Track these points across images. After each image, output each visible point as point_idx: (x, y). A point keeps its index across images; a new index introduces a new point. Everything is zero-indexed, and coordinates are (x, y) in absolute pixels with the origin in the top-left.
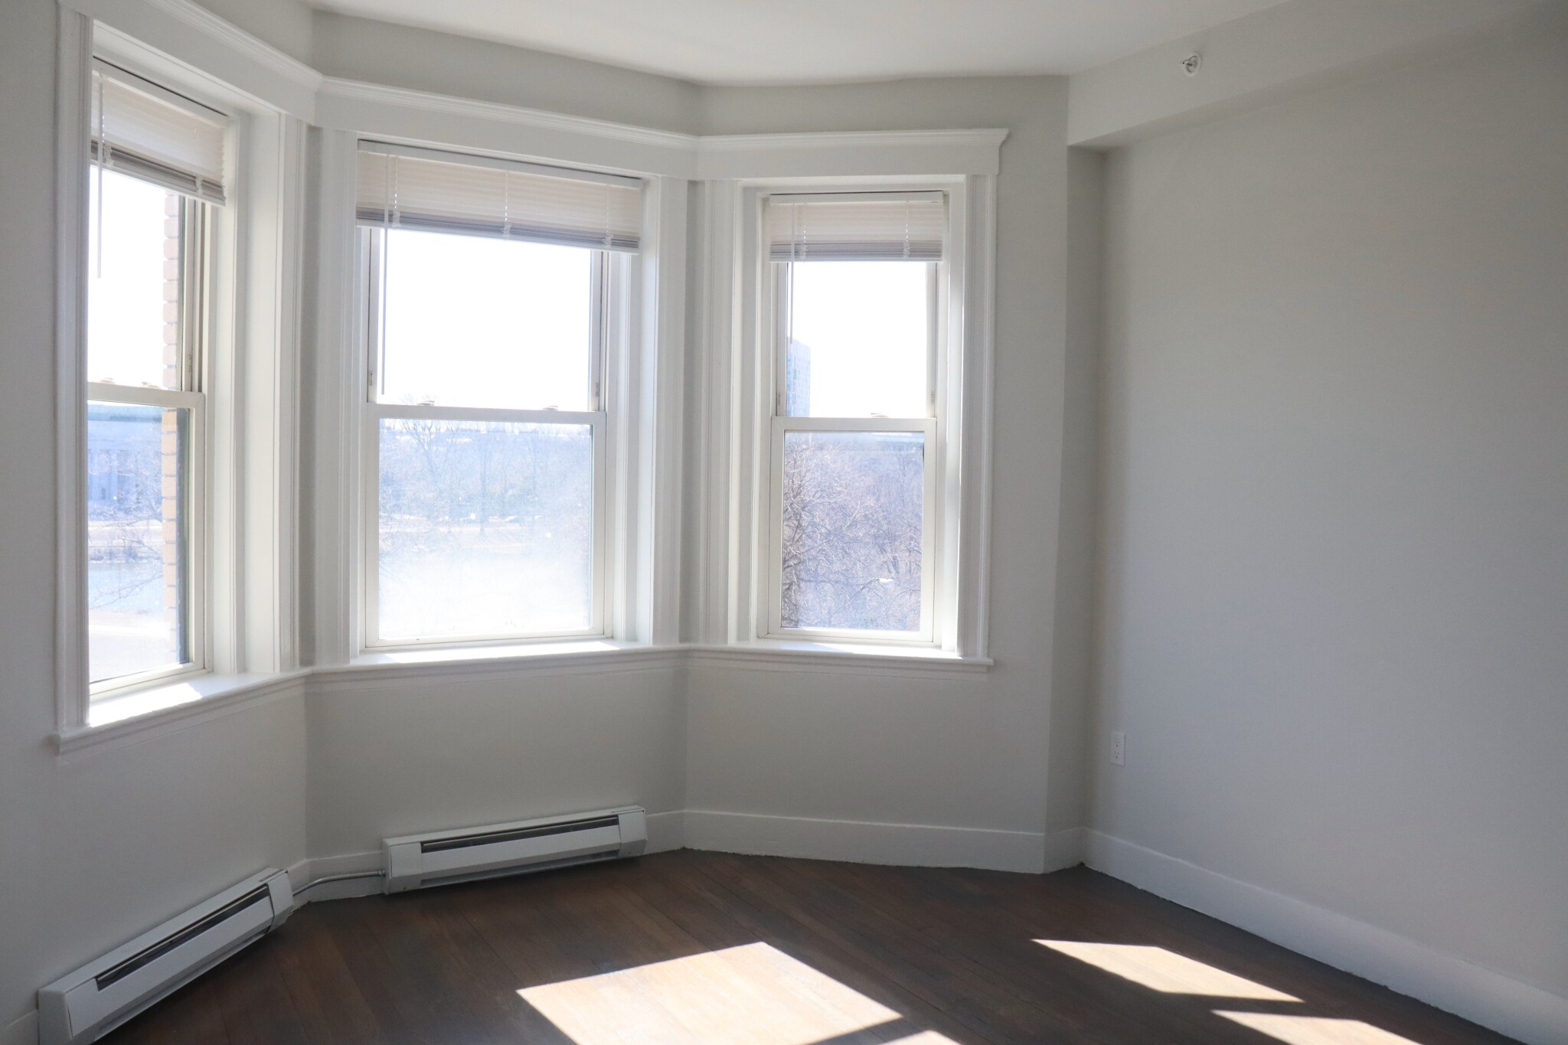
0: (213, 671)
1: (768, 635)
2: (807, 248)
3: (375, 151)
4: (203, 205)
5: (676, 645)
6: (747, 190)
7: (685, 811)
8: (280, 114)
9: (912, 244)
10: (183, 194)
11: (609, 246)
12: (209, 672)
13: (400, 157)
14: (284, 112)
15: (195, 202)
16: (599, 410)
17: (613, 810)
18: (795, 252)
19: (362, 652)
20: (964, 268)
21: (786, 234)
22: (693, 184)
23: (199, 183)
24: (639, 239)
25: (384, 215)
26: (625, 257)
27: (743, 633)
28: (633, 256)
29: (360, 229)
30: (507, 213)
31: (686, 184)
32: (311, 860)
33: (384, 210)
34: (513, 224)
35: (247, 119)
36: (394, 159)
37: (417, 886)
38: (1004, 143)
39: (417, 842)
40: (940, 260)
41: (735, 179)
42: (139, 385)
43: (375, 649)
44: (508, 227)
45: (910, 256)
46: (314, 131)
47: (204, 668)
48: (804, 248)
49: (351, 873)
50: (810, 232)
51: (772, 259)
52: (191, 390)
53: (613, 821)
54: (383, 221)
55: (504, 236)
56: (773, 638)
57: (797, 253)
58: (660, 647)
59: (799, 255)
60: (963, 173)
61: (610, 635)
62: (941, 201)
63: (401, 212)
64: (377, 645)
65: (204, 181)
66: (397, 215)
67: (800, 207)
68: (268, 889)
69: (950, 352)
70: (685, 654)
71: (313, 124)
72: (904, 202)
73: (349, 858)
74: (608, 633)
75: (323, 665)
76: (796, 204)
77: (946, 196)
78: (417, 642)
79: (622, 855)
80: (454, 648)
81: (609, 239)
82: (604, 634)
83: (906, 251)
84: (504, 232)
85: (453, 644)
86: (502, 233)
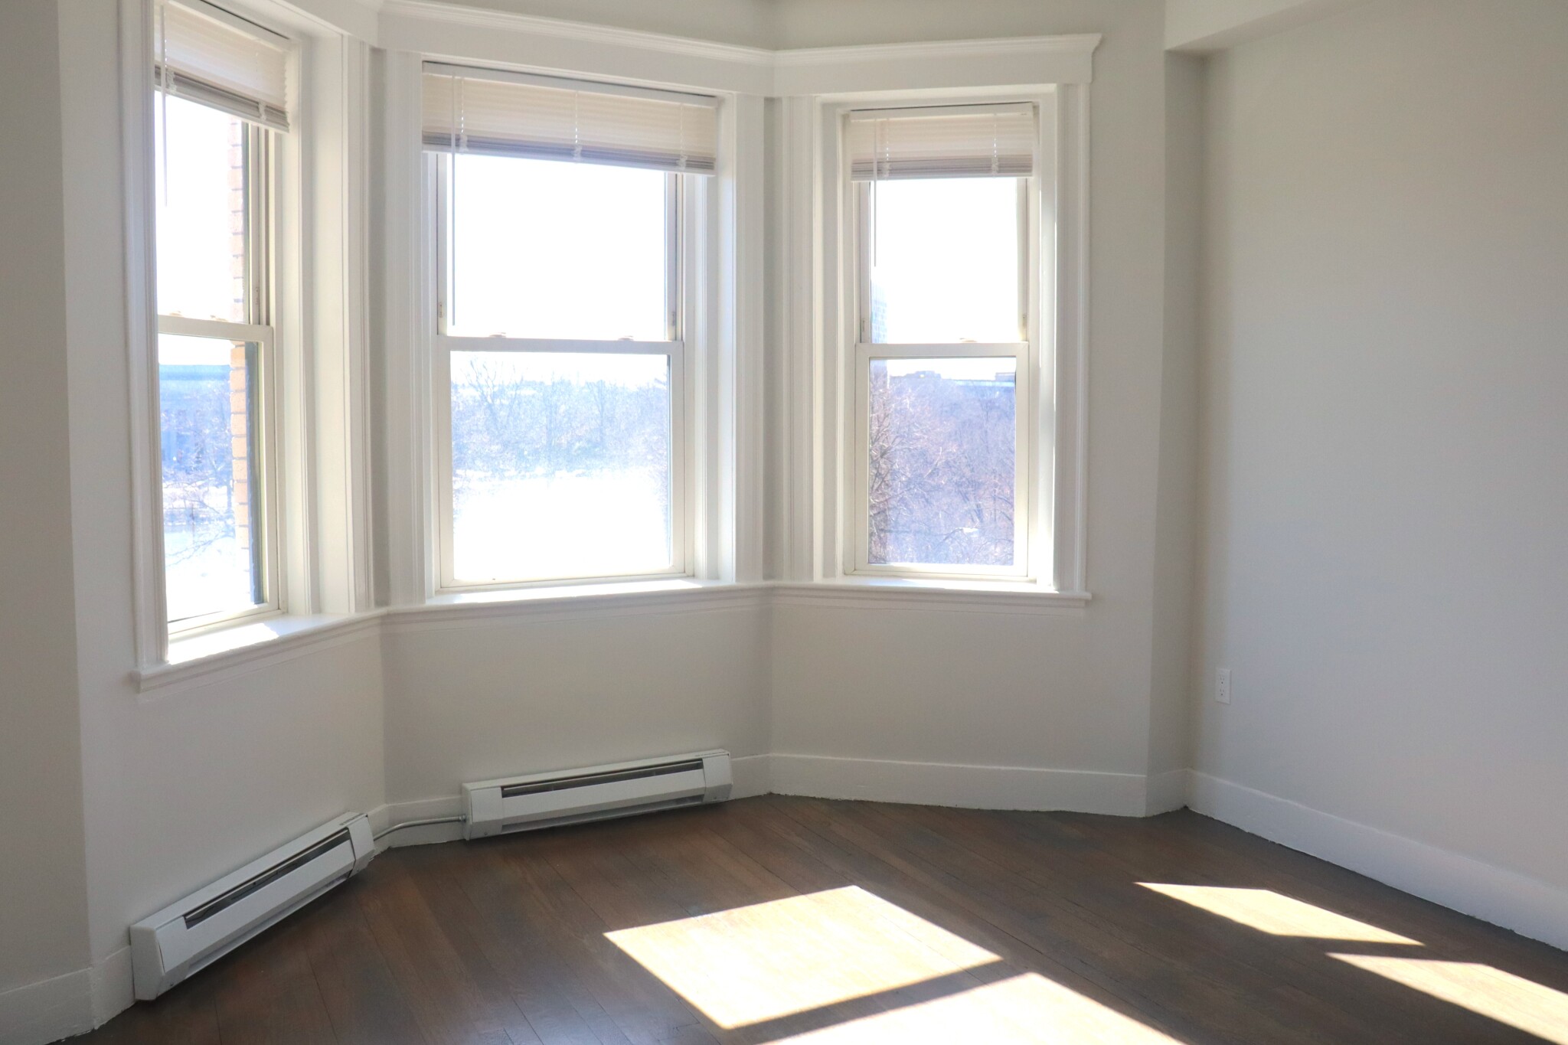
0: (287, 612)
1: (855, 572)
2: (890, 166)
3: (442, 73)
4: (267, 132)
5: (761, 583)
6: (828, 107)
7: (770, 755)
8: (342, 36)
9: (1000, 159)
10: (246, 121)
11: (684, 168)
12: (283, 613)
13: (466, 79)
14: (346, 33)
15: (258, 128)
16: (676, 339)
17: (697, 754)
18: (878, 171)
19: (437, 592)
20: (1056, 183)
21: (868, 151)
22: (770, 102)
23: (262, 108)
24: (714, 159)
25: (450, 139)
26: (700, 179)
27: (829, 568)
28: (708, 179)
29: (427, 154)
30: (577, 135)
31: (763, 100)
32: (390, 805)
33: (450, 135)
34: (583, 146)
35: (309, 42)
36: (460, 81)
37: (499, 832)
38: (1097, 49)
39: (497, 787)
40: (1031, 176)
41: (814, 95)
42: (207, 318)
43: (452, 589)
44: (579, 149)
45: (999, 172)
46: (377, 53)
47: (279, 609)
48: (887, 166)
49: (431, 818)
50: (892, 150)
51: (853, 178)
52: (259, 324)
53: (697, 765)
54: (450, 145)
55: (575, 159)
56: (859, 575)
57: (880, 171)
58: (743, 584)
59: (882, 173)
60: (1054, 82)
61: (691, 573)
62: (1030, 114)
63: (468, 136)
64: (451, 585)
65: (267, 107)
66: (464, 139)
67: (882, 123)
68: (348, 833)
69: (1042, 272)
70: (770, 592)
71: (376, 45)
72: (991, 115)
73: (430, 803)
74: (689, 571)
75: (398, 605)
76: (879, 120)
77: (1036, 108)
78: (494, 582)
79: (707, 800)
80: (532, 587)
81: (683, 160)
82: (685, 572)
83: (994, 166)
84: (575, 155)
85: (529, 584)
86: (573, 156)
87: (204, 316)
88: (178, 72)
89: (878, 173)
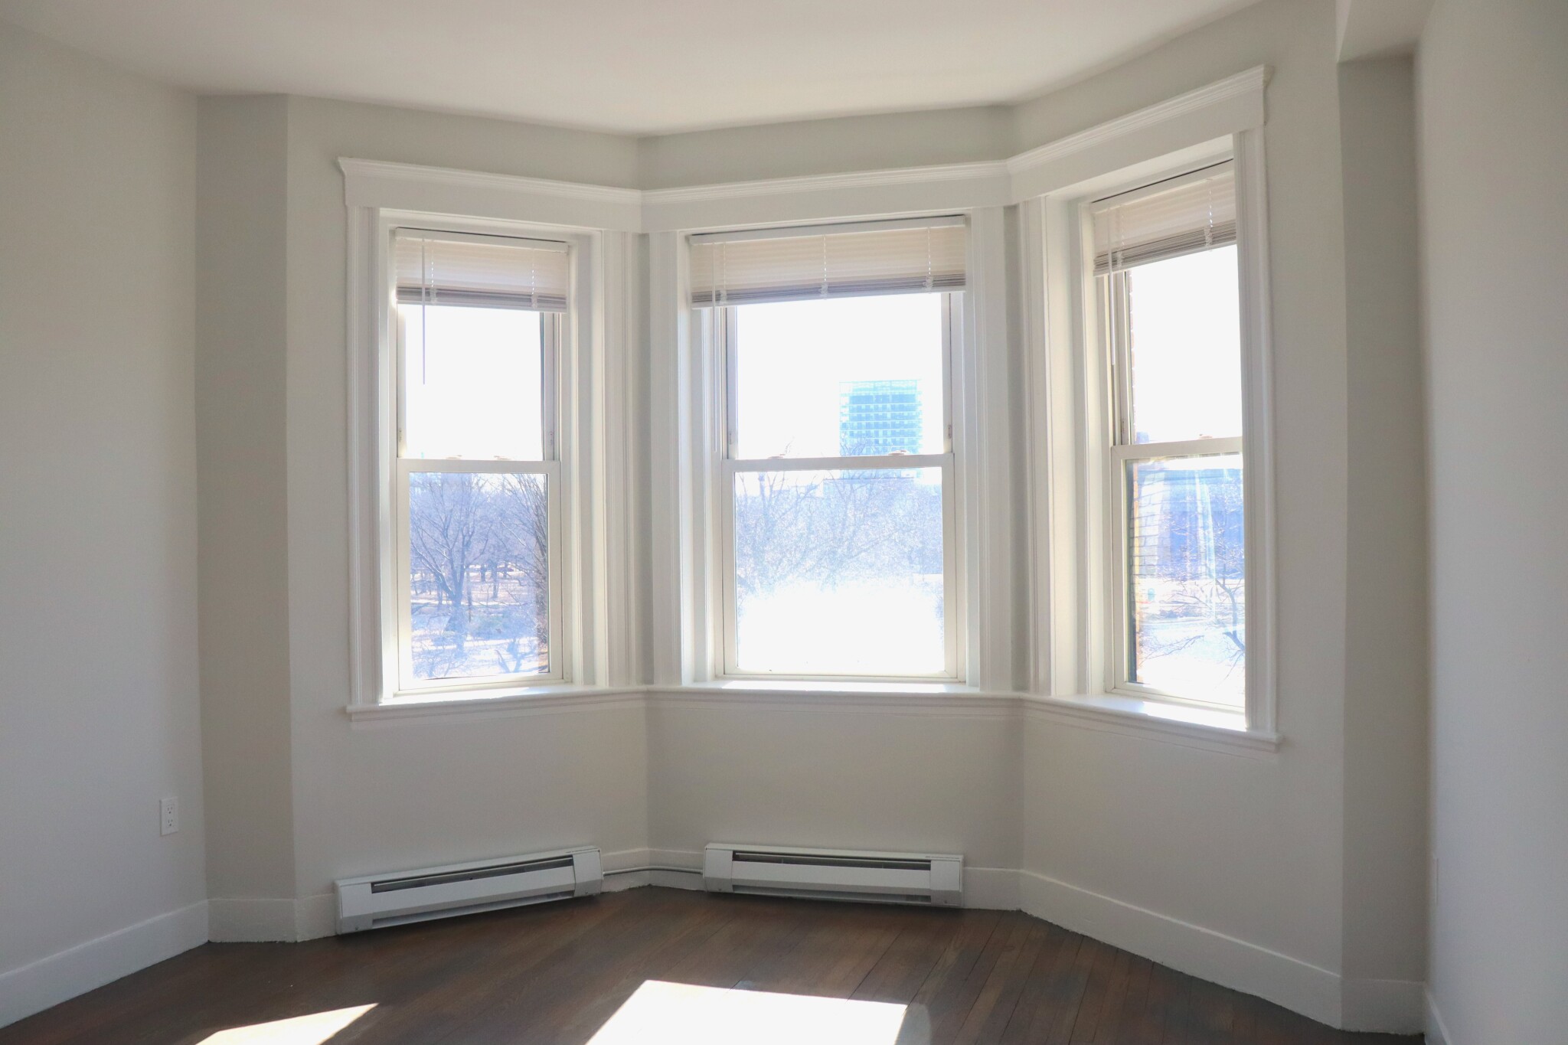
0: (572, 682)
1: (1116, 694)
3: (710, 242)
5: (1008, 692)
6: (1072, 205)
7: (1022, 871)
8: (601, 231)
9: (1212, 228)
11: (930, 289)
12: (566, 682)
13: (727, 242)
14: (603, 229)
16: (951, 451)
17: (928, 855)
18: (1113, 261)
19: (716, 678)
21: (1104, 243)
22: (1011, 210)
23: (534, 299)
24: (963, 275)
25: (711, 296)
30: (825, 272)
31: (1002, 209)
32: (652, 849)
33: (711, 292)
34: (830, 284)
35: (586, 240)
36: (722, 246)
37: (730, 890)
39: (730, 850)
41: (1043, 195)
42: (492, 458)
43: (733, 676)
44: (825, 287)
45: (1210, 242)
46: (643, 238)
47: (563, 678)
48: (1119, 255)
50: (1123, 237)
51: (1095, 273)
52: (554, 459)
53: (925, 865)
54: (711, 301)
55: (821, 296)
57: (1115, 262)
58: (989, 693)
59: (1116, 264)
60: (1229, 133)
61: (961, 679)
63: (727, 291)
64: (735, 673)
65: (540, 296)
66: (724, 293)
67: (1118, 210)
68: (572, 860)
70: (1017, 704)
71: (640, 232)
72: (1204, 181)
73: (677, 854)
74: (959, 677)
75: (659, 685)
76: (1111, 208)
78: (770, 672)
79: (934, 902)
80: (802, 680)
81: (930, 281)
82: (957, 678)
83: (1208, 239)
84: (822, 292)
85: (801, 677)
86: (820, 293)
87: (490, 457)
88: (439, 288)
89: (1113, 264)
